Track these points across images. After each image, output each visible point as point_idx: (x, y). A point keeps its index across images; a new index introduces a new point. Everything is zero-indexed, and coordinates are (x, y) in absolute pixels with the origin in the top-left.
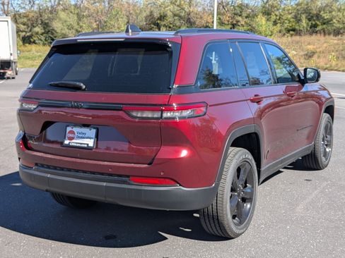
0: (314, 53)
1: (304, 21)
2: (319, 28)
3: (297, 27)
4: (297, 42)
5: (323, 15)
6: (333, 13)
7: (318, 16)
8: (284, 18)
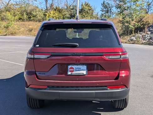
0: (32, 29)
1: (25, 15)
2: (32, 19)
3: (22, 18)
4: (24, 25)
5: (33, 13)
6: (37, 12)
7: (30, 13)
8: (16, 13)
